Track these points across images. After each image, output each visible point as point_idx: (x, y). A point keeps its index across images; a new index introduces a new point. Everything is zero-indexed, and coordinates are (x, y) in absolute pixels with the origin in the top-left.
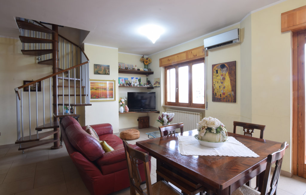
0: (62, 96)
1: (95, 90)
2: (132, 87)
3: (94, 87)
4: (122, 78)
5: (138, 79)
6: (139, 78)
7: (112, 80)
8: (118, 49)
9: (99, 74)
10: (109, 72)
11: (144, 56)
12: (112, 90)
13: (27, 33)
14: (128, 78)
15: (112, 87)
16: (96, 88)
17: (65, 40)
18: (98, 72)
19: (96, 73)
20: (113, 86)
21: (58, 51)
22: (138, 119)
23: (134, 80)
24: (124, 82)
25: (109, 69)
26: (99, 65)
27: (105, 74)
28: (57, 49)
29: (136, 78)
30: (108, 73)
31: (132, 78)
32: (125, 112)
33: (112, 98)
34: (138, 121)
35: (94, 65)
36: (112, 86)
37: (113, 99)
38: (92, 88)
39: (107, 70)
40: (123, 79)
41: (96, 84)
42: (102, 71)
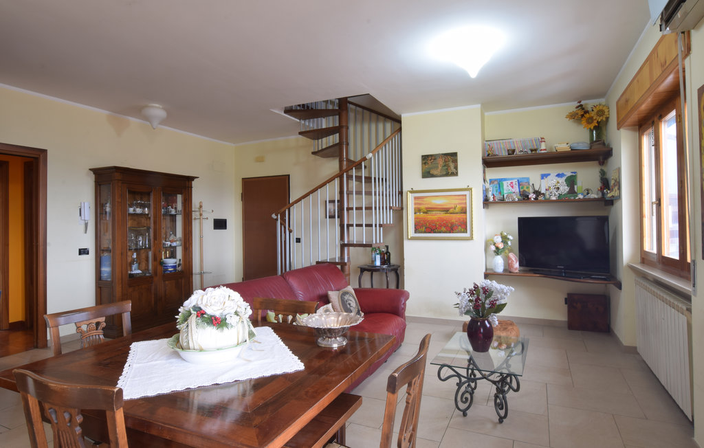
0: (361, 228)
1: (424, 213)
2: (532, 202)
3: (422, 207)
4: (512, 179)
5: (564, 178)
6: (569, 174)
7: (466, 187)
8: (479, 106)
9: (433, 176)
10: (456, 168)
11: (580, 102)
12: (465, 213)
13: (312, 124)
14: (528, 179)
15: (463, 206)
16: (427, 208)
17: (381, 117)
18: (429, 172)
19: (427, 174)
20: (466, 203)
21: (347, 144)
22: (566, 299)
23: (549, 180)
24: (516, 189)
25: (455, 161)
26: (431, 156)
27: (447, 175)
28: (344, 141)
29: (558, 175)
30: (454, 171)
31: (543, 176)
32: (508, 270)
33: (464, 232)
34: (566, 306)
35: (423, 156)
36: (464, 201)
37: (467, 235)
38: (417, 210)
39: (452, 165)
40: (515, 182)
41: (425, 199)
42: (440, 168)
